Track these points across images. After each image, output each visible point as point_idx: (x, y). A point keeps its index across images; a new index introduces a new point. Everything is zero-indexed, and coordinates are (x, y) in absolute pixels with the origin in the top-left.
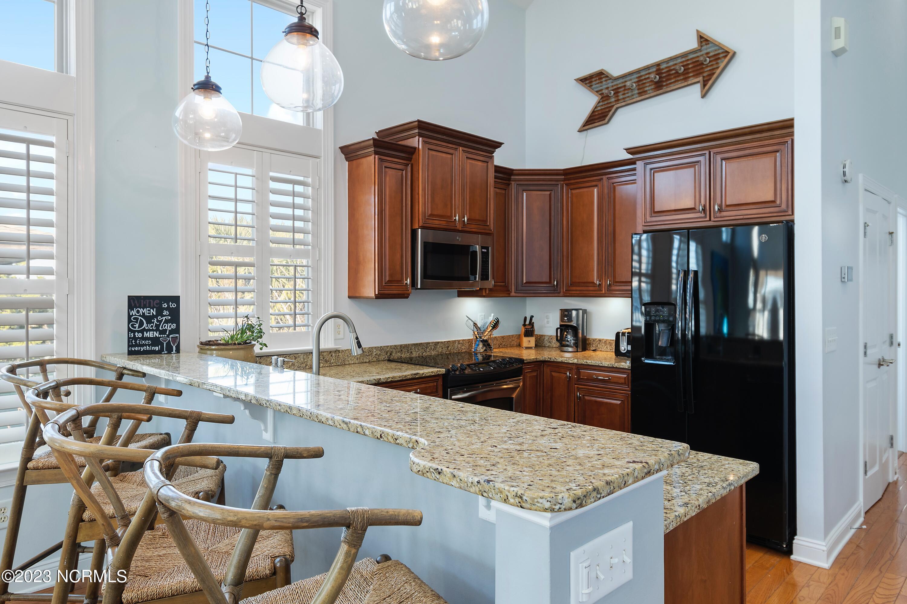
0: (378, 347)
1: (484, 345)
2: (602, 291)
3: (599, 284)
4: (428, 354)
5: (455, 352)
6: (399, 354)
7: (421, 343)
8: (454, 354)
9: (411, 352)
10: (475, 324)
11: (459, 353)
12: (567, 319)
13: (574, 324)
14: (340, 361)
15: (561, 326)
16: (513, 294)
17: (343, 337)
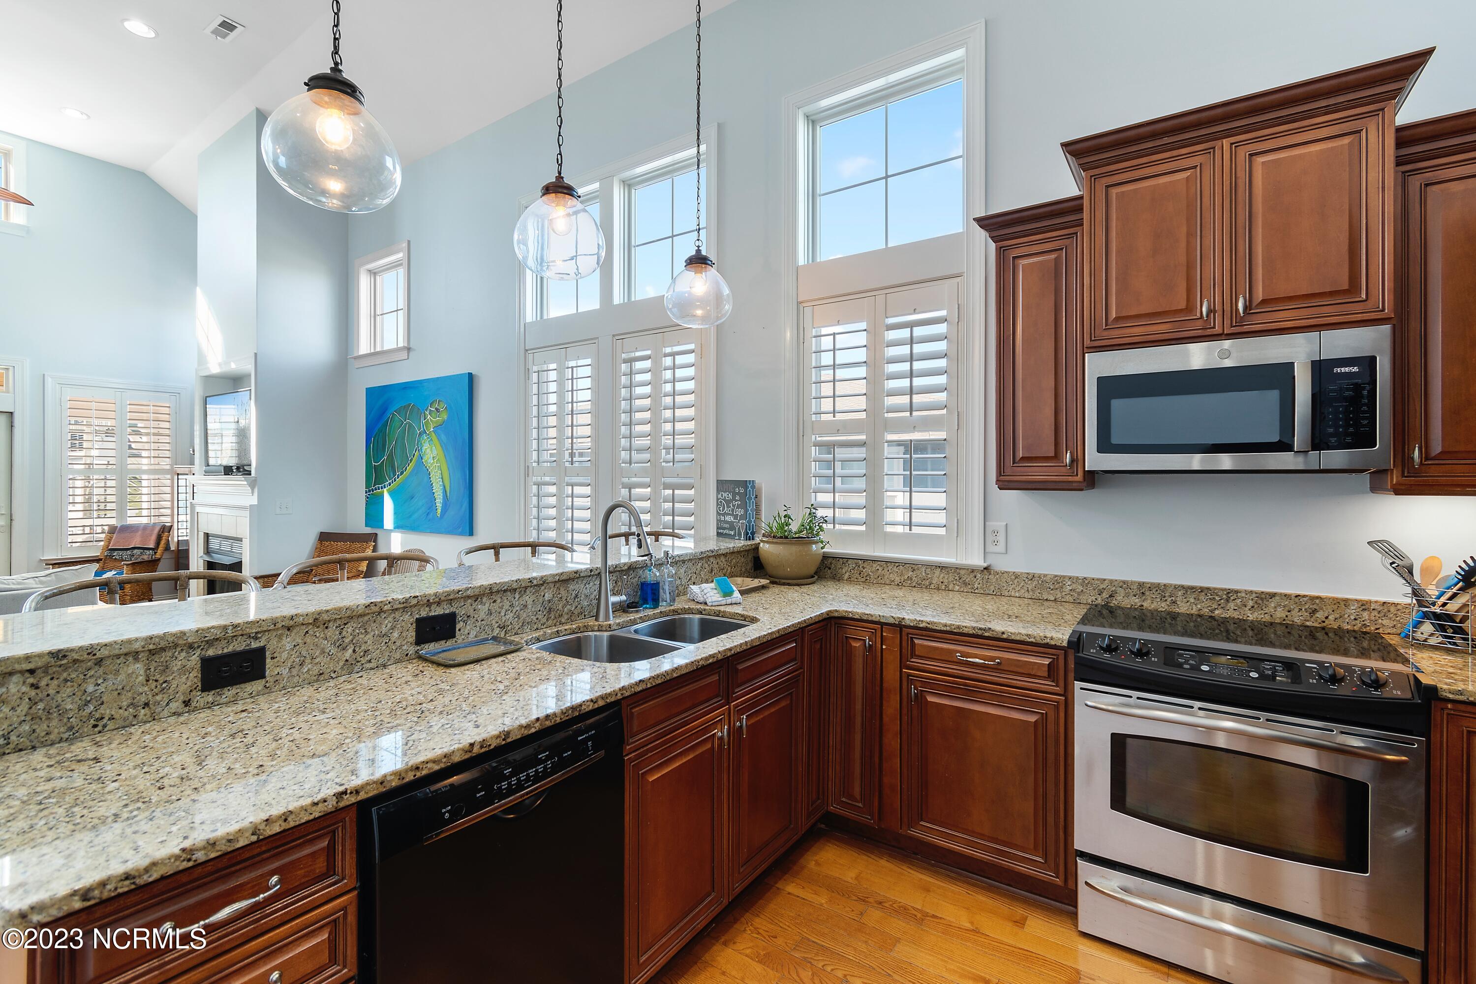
0: (1077, 578)
4: (1236, 615)
5: (1346, 627)
6: (1136, 601)
7: (1208, 589)
9: (1174, 602)
10: (1399, 566)
11: (1365, 633)
17: (1003, 551)
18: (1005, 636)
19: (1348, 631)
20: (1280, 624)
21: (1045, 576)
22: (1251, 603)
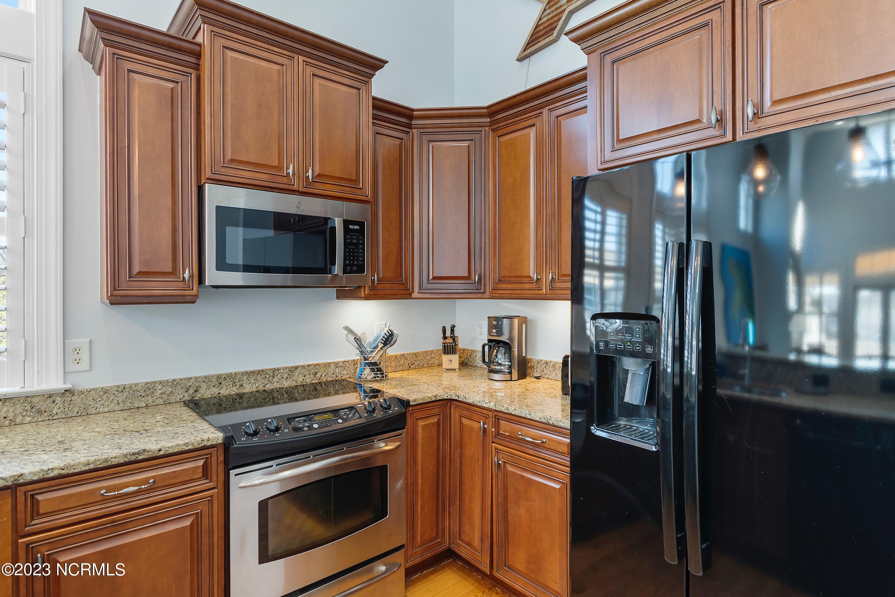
0: (167, 381)
1: (372, 370)
2: (542, 290)
3: (538, 279)
4: (278, 386)
5: (330, 379)
6: (215, 391)
8: (327, 383)
9: (241, 385)
10: (357, 340)
11: (337, 381)
12: (496, 332)
13: (505, 338)
14: (76, 409)
15: (490, 341)
16: (415, 294)
17: (87, 367)
18: (161, 453)
19: (330, 381)
20: (301, 385)
21: (136, 385)
22: (286, 376)
